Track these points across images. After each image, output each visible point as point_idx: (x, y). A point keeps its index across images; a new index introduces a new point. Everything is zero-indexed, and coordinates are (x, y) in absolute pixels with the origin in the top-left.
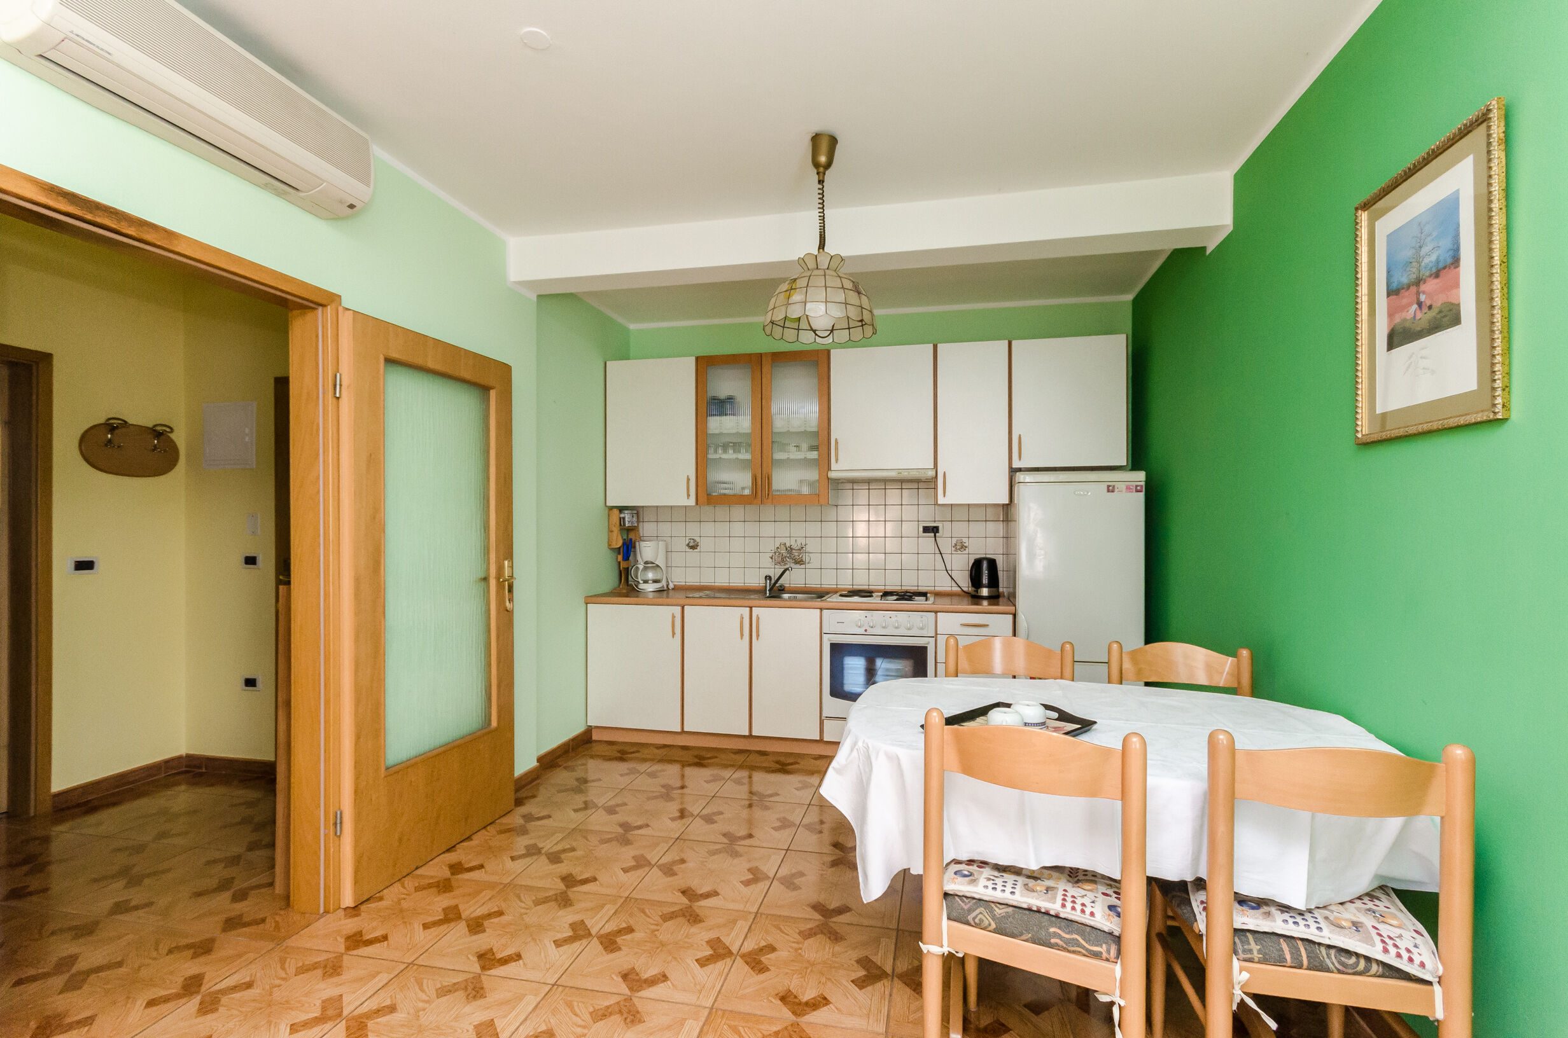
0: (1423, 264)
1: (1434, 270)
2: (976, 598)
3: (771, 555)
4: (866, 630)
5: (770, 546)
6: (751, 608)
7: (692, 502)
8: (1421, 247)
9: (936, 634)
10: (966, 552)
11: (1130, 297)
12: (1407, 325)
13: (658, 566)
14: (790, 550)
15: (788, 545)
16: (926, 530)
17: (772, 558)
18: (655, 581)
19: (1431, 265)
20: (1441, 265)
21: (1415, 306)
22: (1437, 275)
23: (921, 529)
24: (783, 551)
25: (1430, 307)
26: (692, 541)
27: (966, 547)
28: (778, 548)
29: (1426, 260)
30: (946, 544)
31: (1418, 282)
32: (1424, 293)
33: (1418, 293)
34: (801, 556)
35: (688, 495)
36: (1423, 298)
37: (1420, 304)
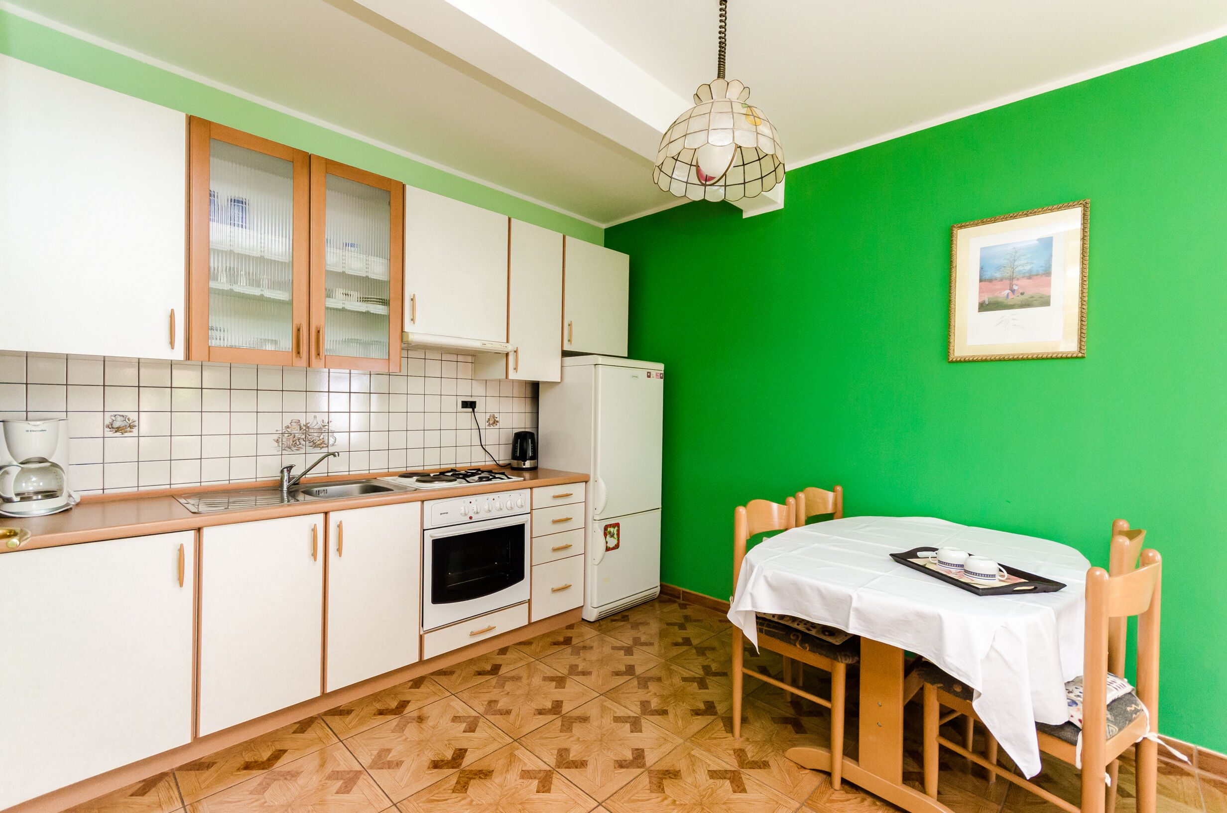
0: (1017, 270)
1: (1027, 275)
2: (518, 470)
3: (276, 437)
4: (471, 518)
5: (273, 424)
6: (326, 513)
7: (179, 354)
8: (1015, 261)
9: (532, 510)
10: (497, 427)
11: (604, 226)
12: (1000, 300)
13: (54, 465)
14: (306, 429)
15: (303, 422)
16: (465, 404)
17: (277, 441)
18: (49, 494)
19: (1024, 271)
20: (1034, 273)
21: (1008, 291)
22: (1030, 278)
23: (460, 404)
24: (295, 430)
25: (1022, 294)
26: (119, 418)
27: (497, 422)
28: (288, 427)
29: (1020, 268)
30: (482, 419)
31: (1011, 279)
32: (1016, 285)
33: (1011, 285)
34: (321, 438)
35: (172, 343)
36: (1015, 288)
37: (1013, 291)
